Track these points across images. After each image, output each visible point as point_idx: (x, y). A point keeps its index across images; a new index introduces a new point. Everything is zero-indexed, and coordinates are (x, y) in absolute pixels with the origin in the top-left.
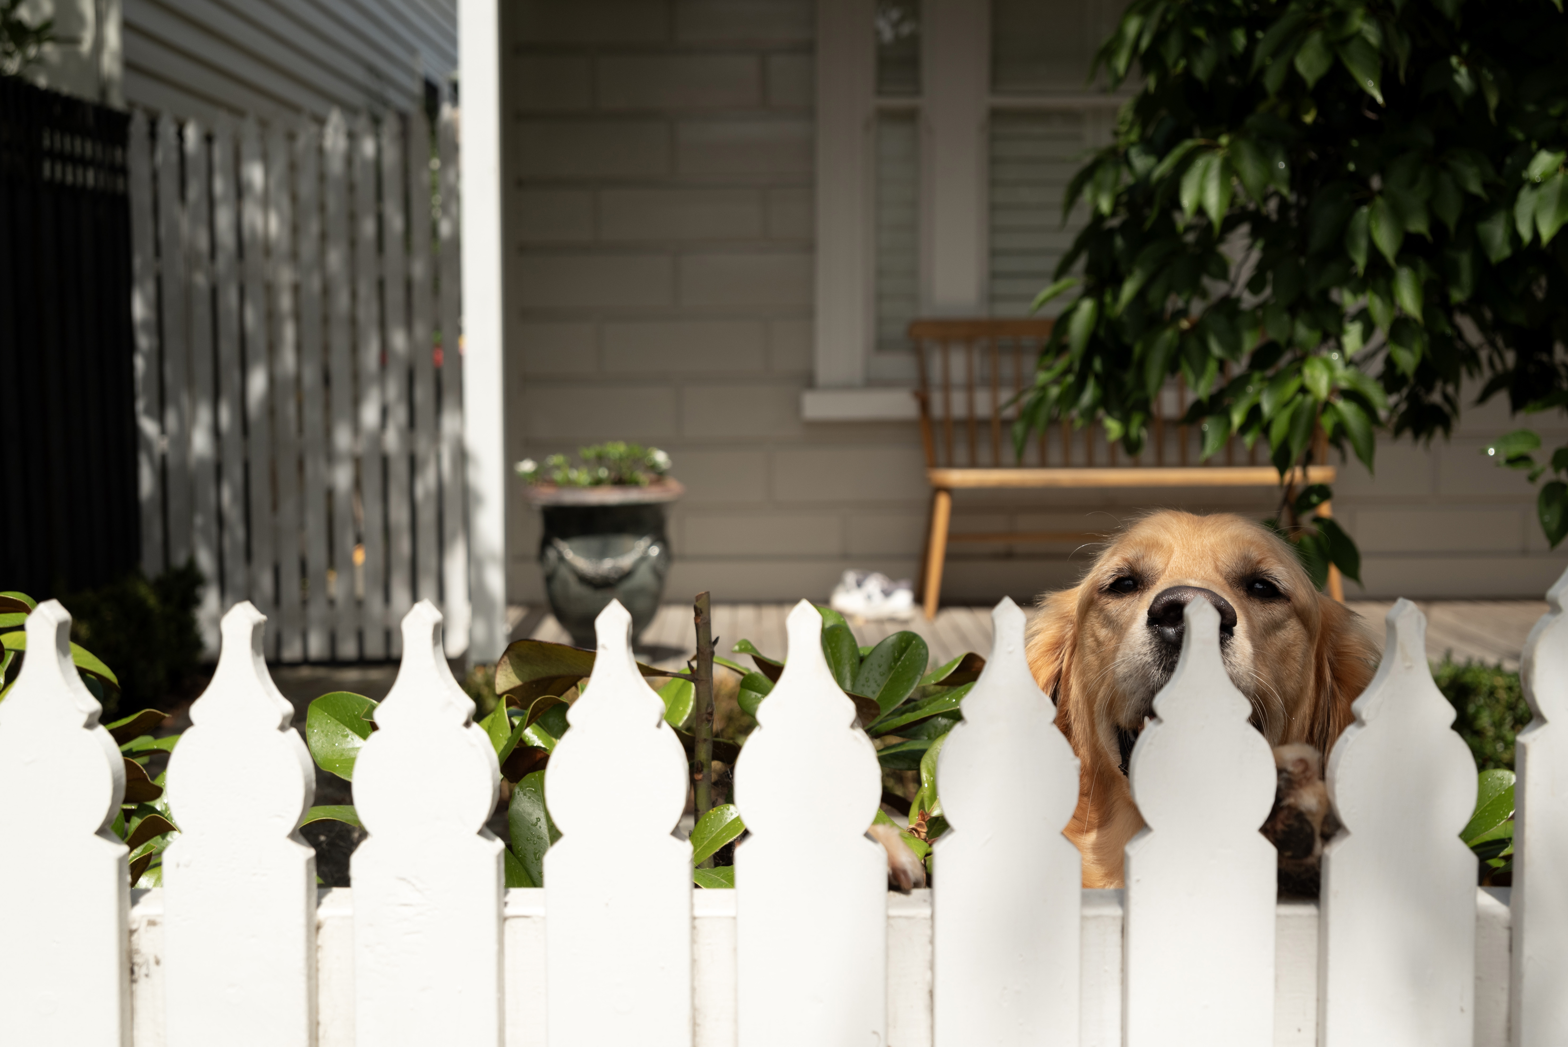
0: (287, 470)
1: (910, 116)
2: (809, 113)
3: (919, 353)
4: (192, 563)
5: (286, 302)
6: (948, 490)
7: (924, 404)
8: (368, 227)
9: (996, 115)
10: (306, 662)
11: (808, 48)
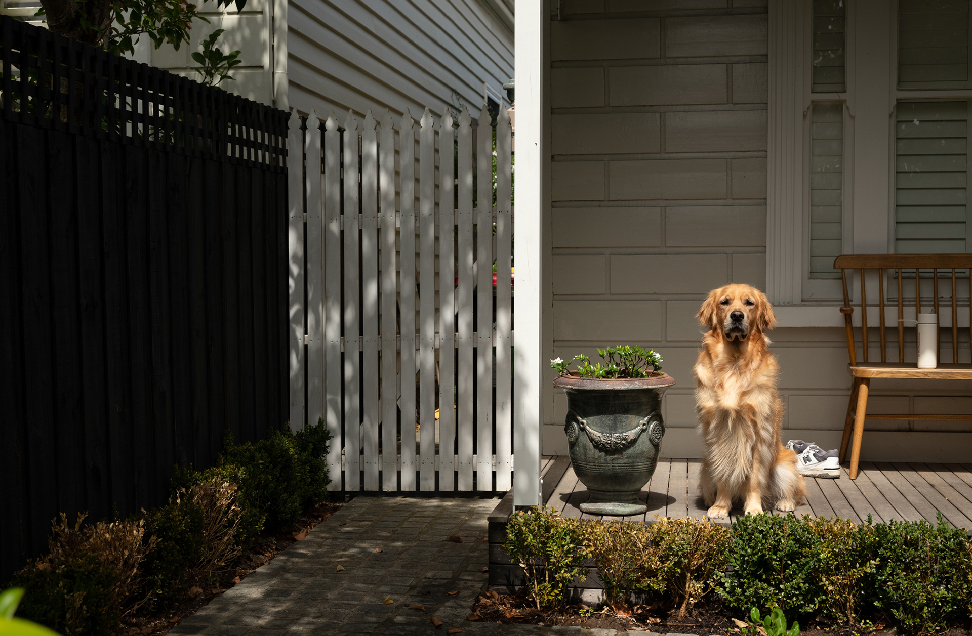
0: (389, 358)
1: (838, 107)
2: (764, 105)
3: (842, 279)
4: (322, 422)
5: (391, 237)
6: (867, 381)
7: (848, 317)
8: (448, 184)
9: (901, 105)
10: (399, 493)
11: (764, 59)
